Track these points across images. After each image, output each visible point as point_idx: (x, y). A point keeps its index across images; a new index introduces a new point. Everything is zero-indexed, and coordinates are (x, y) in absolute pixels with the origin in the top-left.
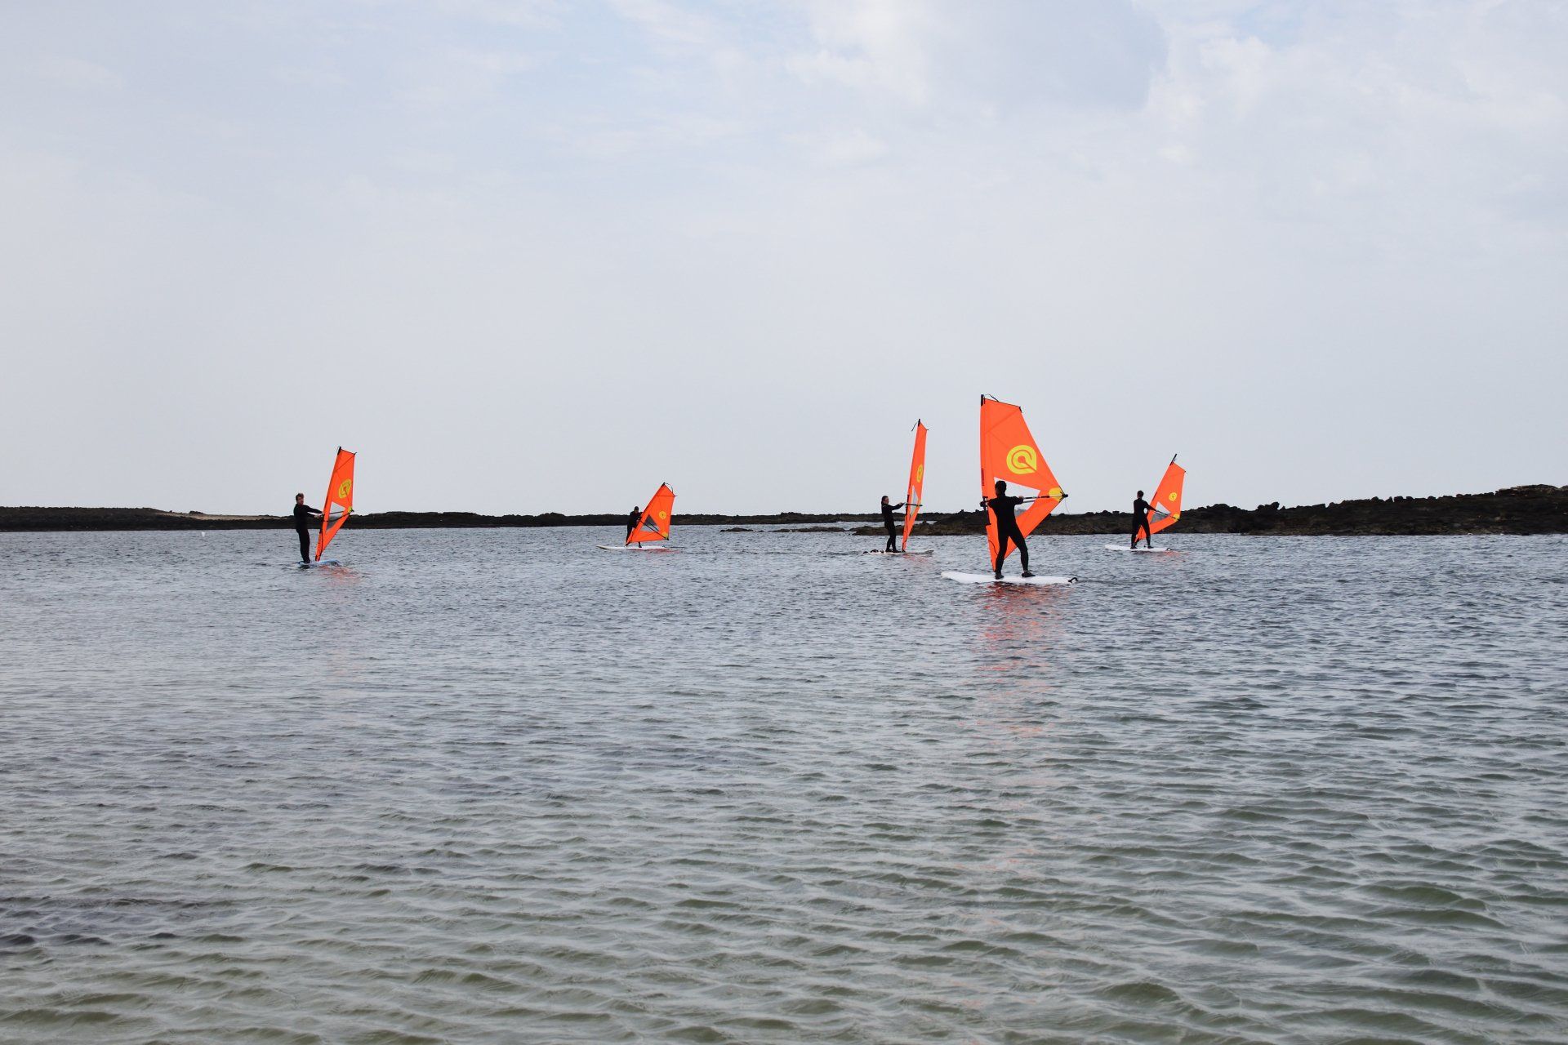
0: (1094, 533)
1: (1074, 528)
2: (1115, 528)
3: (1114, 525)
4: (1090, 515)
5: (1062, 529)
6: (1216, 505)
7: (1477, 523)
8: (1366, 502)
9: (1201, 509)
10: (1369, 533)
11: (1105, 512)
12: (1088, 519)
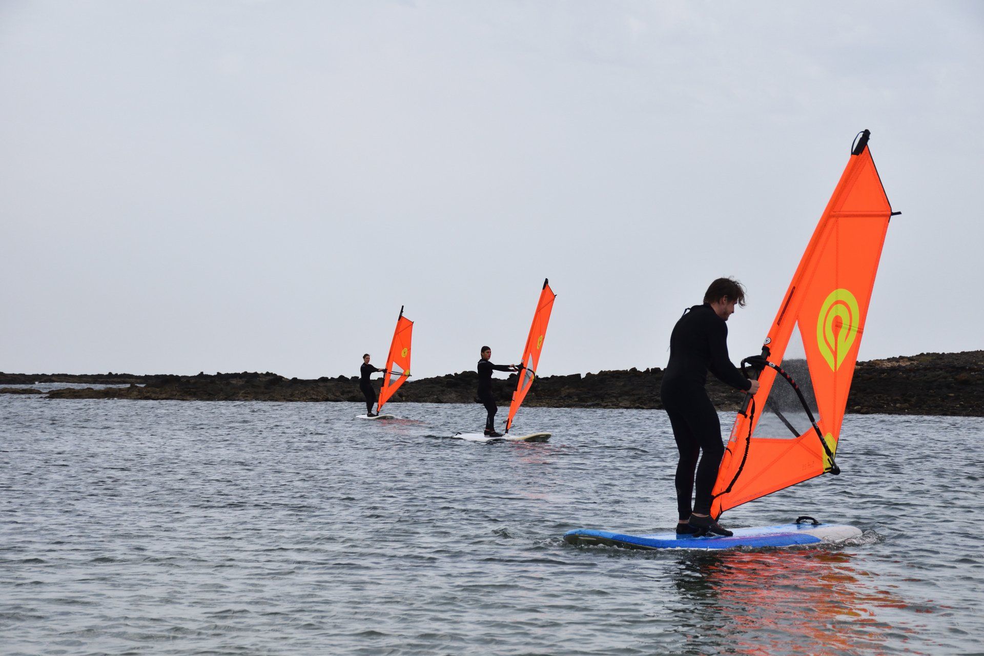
0: (327, 400)
1: (305, 394)
2: (351, 395)
3: (349, 392)
4: (324, 380)
5: (292, 395)
6: (465, 373)
7: (729, 398)
8: (625, 373)
9: (448, 376)
10: (617, 406)
11: (342, 377)
12: (321, 384)
